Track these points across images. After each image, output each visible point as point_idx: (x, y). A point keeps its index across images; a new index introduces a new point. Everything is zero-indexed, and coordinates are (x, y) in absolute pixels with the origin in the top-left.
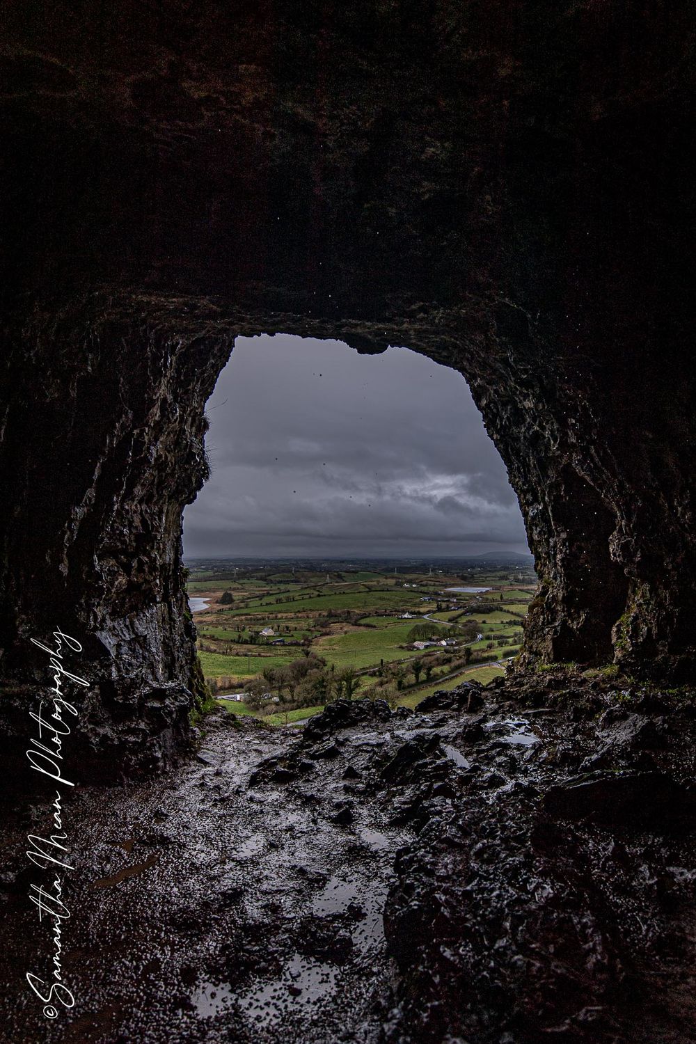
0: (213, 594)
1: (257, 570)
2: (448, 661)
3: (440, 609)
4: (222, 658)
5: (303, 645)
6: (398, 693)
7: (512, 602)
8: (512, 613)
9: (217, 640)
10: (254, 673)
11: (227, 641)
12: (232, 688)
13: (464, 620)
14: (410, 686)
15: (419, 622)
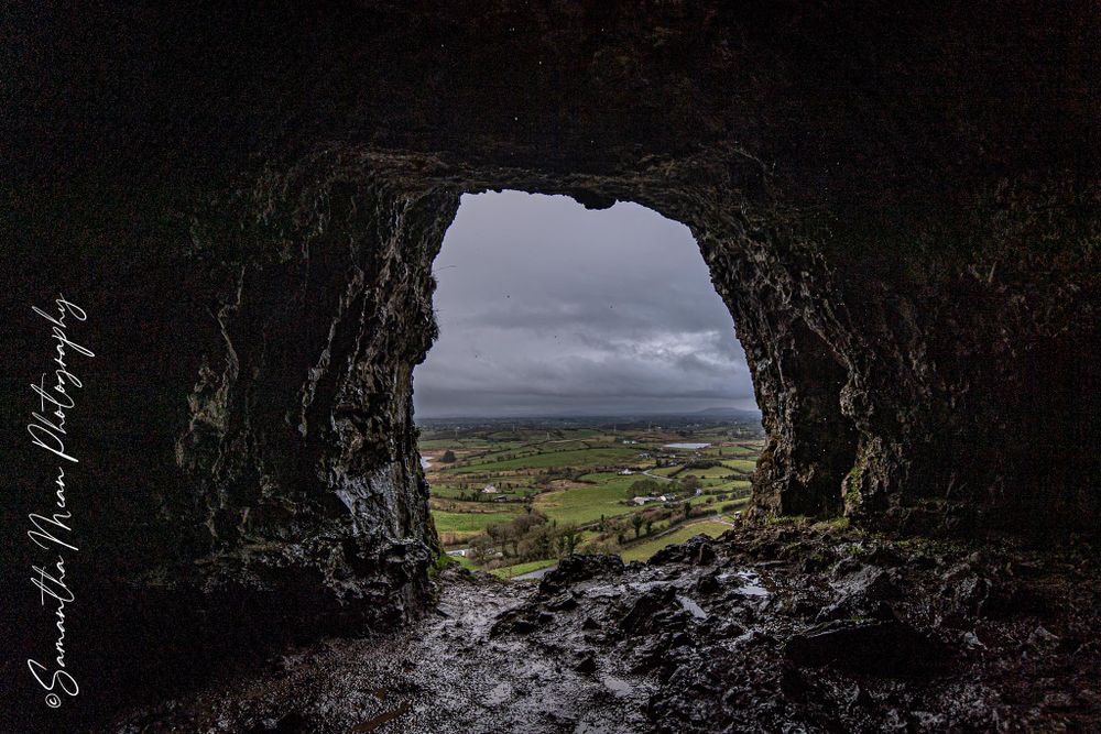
0: (435, 453)
1: (478, 429)
2: (668, 516)
3: (659, 465)
4: (446, 515)
5: (525, 501)
6: (619, 548)
7: (731, 458)
8: (731, 468)
9: (440, 497)
10: (478, 529)
11: (450, 499)
12: (456, 544)
13: (683, 475)
14: (631, 541)
15: (639, 478)
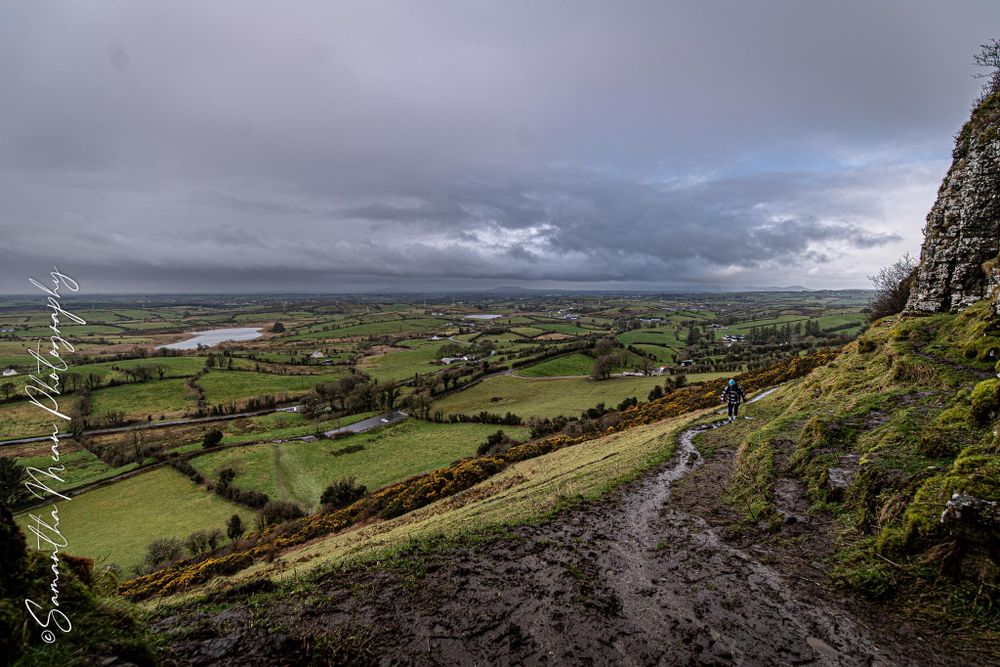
0: (265, 325)
1: (304, 304)
2: (470, 372)
3: (461, 332)
4: (278, 377)
5: (350, 364)
6: (431, 399)
7: (517, 326)
8: (518, 334)
9: (272, 363)
10: (308, 388)
11: (280, 364)
12: (289, 402)
13: (481, 340)
14: (441, 393)
15: (446, 343)
